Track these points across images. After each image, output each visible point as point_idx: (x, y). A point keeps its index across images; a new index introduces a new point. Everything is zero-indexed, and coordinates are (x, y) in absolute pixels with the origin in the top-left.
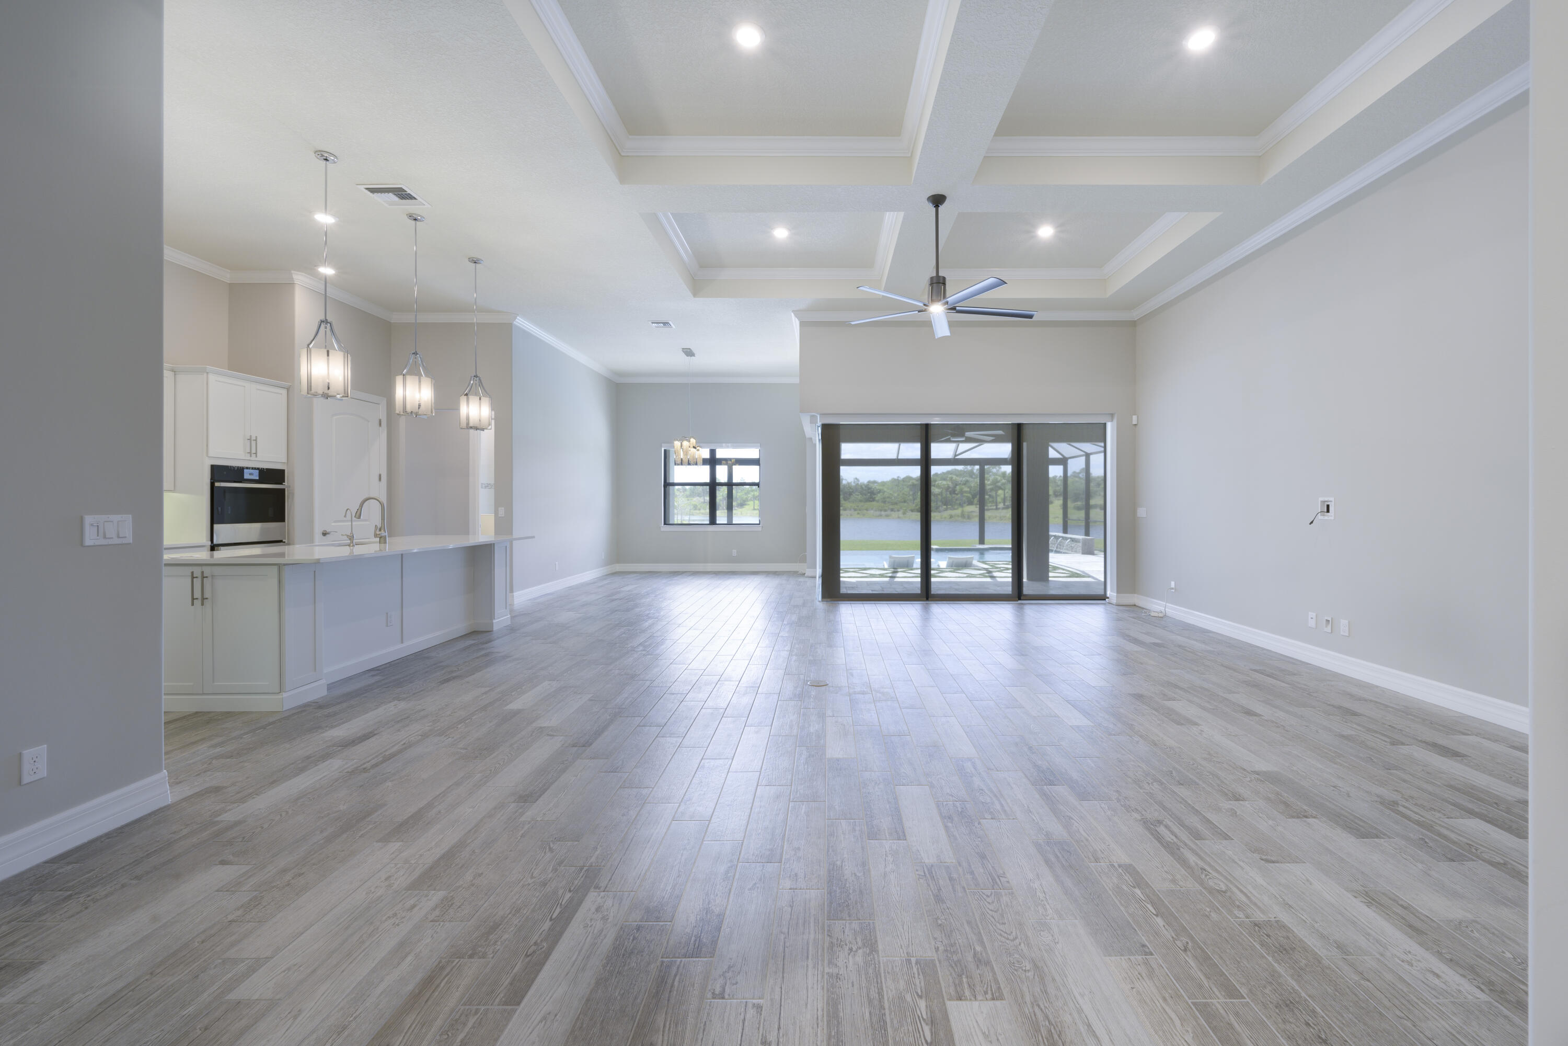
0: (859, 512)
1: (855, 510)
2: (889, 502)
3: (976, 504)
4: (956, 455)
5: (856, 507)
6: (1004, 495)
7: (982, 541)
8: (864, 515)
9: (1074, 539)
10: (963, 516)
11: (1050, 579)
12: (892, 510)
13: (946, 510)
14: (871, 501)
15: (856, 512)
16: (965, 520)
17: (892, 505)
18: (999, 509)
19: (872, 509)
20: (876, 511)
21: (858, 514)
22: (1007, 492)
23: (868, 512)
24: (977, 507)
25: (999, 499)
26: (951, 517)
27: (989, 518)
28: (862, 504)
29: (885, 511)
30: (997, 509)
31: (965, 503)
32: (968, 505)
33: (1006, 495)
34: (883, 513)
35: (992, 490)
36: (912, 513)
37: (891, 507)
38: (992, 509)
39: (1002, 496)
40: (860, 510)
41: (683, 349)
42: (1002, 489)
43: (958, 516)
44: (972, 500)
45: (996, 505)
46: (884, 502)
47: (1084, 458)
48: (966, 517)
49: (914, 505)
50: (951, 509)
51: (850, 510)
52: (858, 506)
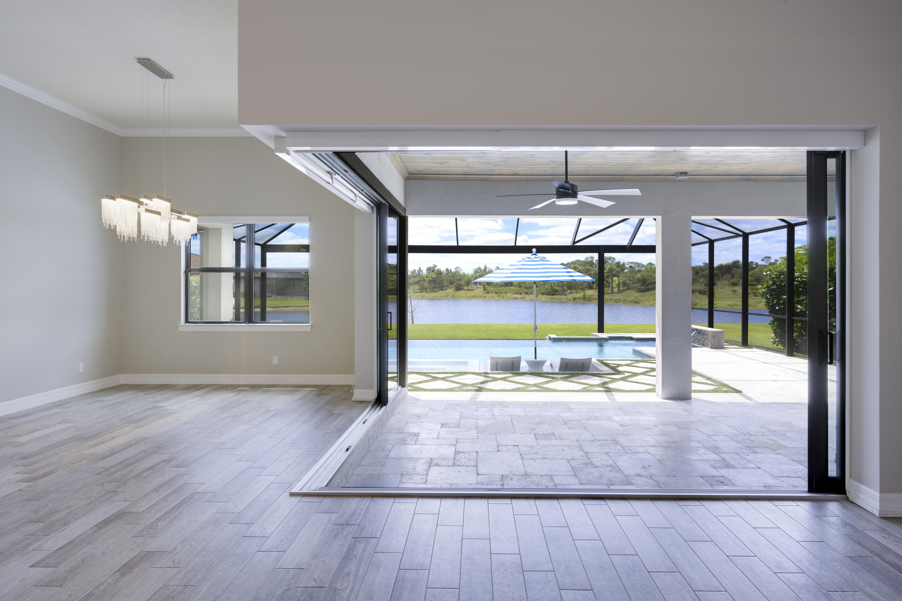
0: (499, 295)
1: (496, 293)
2: (524, 287)
3: (596, 289)
4: (574, 242)
5: (497, 291)
6: (619, 281)
7: (601, 329)
8: (503, 297)
9: (701, 330)
10: (584, 298)
11: (694, 395)
12: (526, 293)
13: (571, 293)
14: (510, 286)
15: (497, 295)
16: (586, 302)
17: (526, 289)
18: (615, 293)
19: (510, 292)
20: (513, 294)
21: (498, 296)
22: (621, 279)
23: (507, 295)
24: (596, 291)
25: (614, 285)
26: (575, 299)
27: (606, 300)
28: (502, 288)
29: (521, 294)
30: (613, 292)
31: (586, 288)
32: (588, 289)
33: (620, 281)
34: (518, 296)
35: (608, 276)
36: (543, 296)
37: (526, 291)
38: (608, 293)
39: (617, 282)
40: (500, 293)
41: (139, 59)
42: (616, 276)
43: (580, 298)
44: (592, 285)
45: (612, 290)
46: (520, 287)
47: (707, 246)
48: (586, 300)
49: (544, 290)
50: (575, 293)
51: (492, 293)
52: (499, 290)
